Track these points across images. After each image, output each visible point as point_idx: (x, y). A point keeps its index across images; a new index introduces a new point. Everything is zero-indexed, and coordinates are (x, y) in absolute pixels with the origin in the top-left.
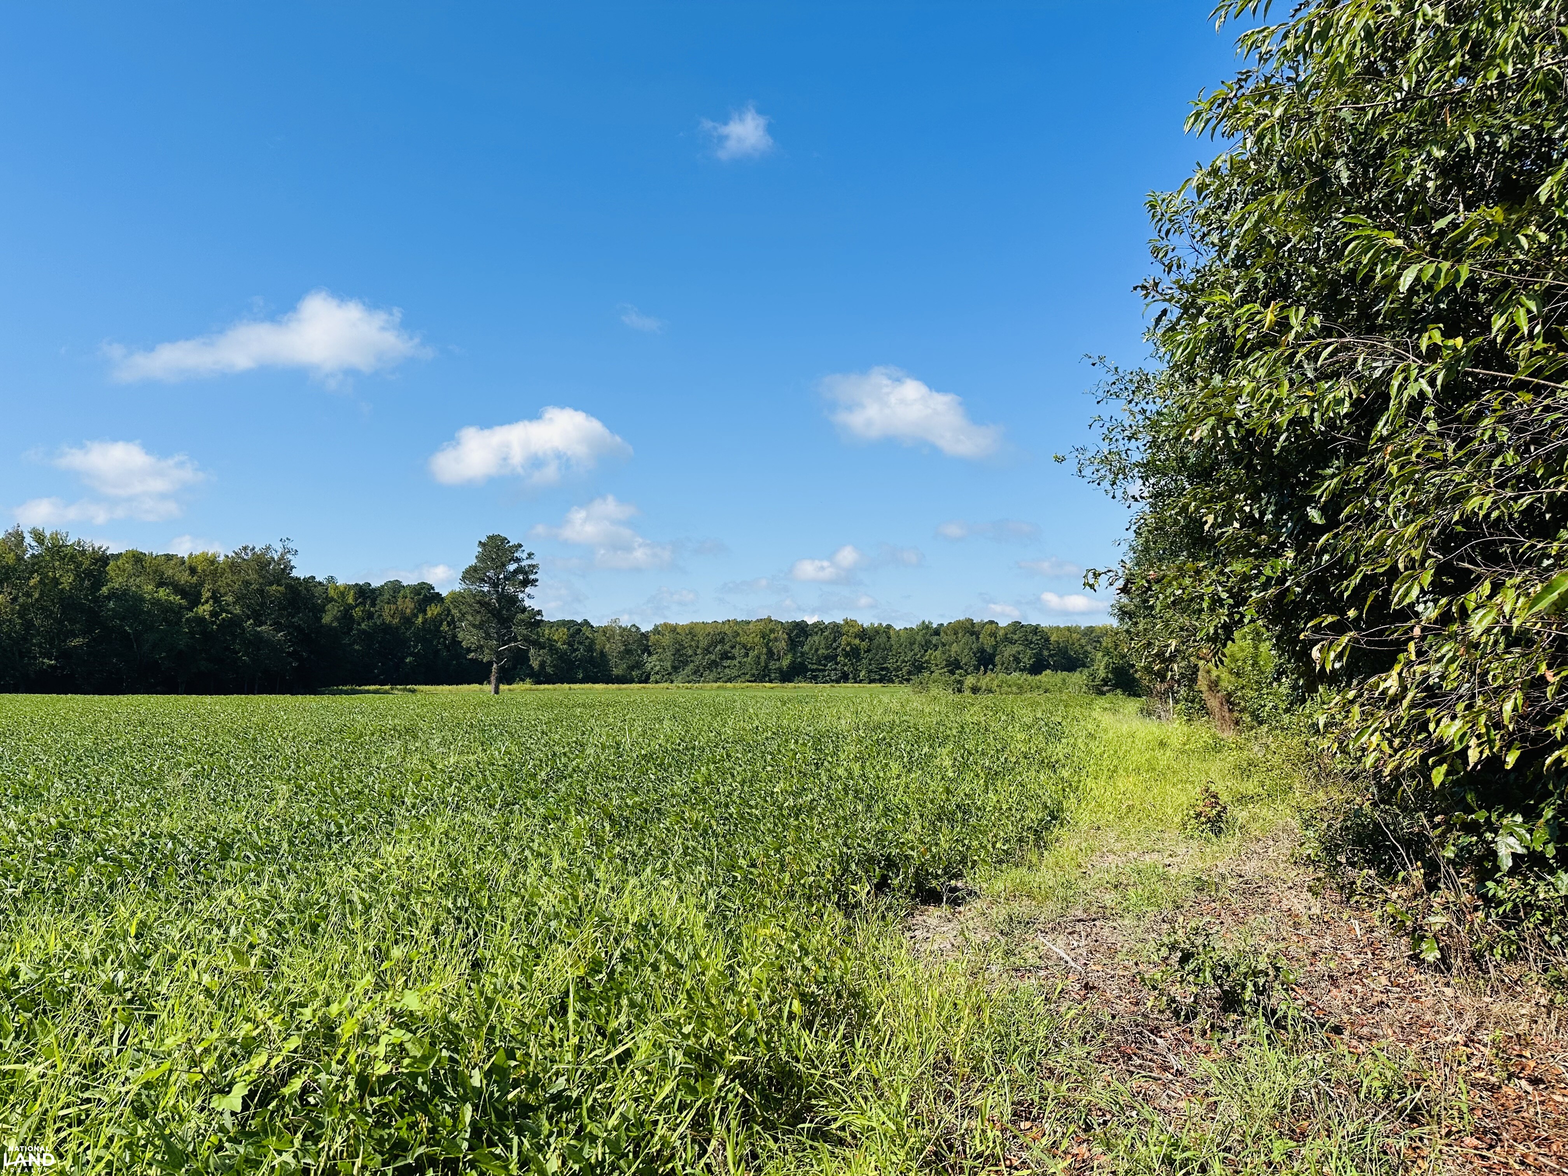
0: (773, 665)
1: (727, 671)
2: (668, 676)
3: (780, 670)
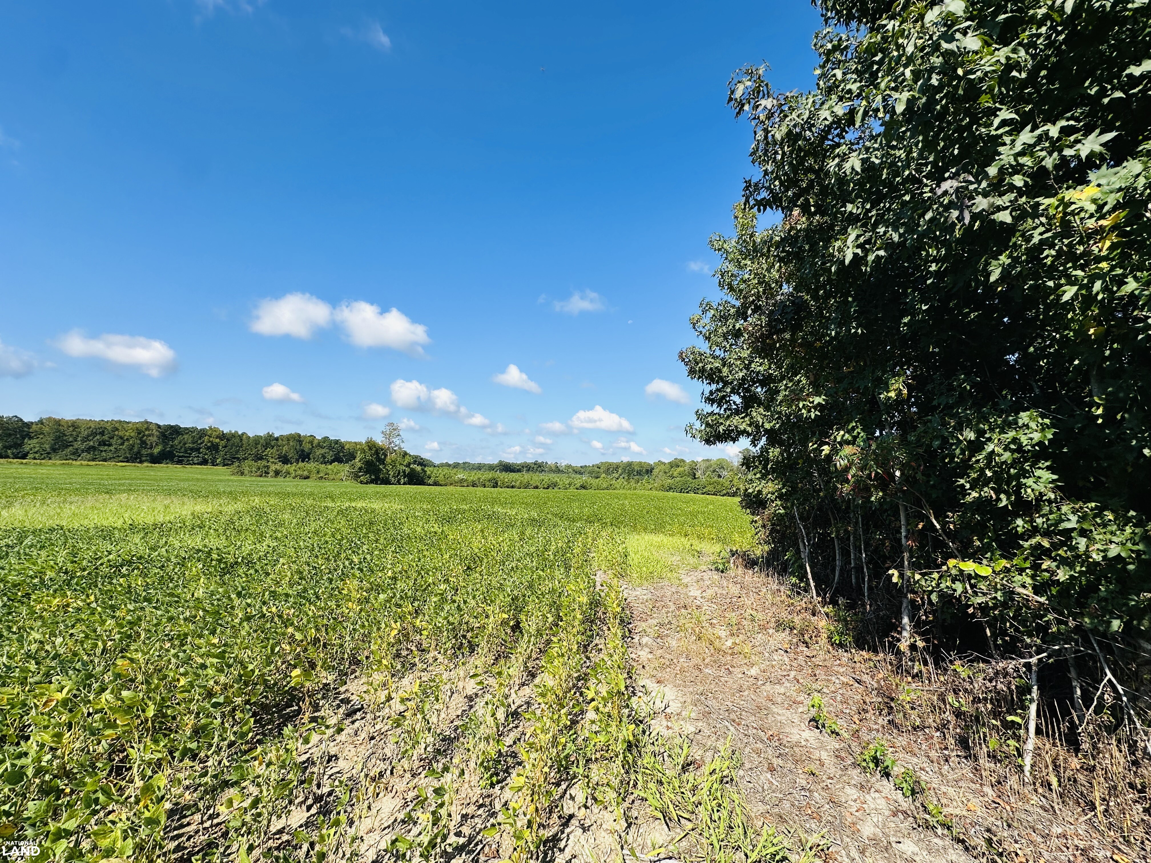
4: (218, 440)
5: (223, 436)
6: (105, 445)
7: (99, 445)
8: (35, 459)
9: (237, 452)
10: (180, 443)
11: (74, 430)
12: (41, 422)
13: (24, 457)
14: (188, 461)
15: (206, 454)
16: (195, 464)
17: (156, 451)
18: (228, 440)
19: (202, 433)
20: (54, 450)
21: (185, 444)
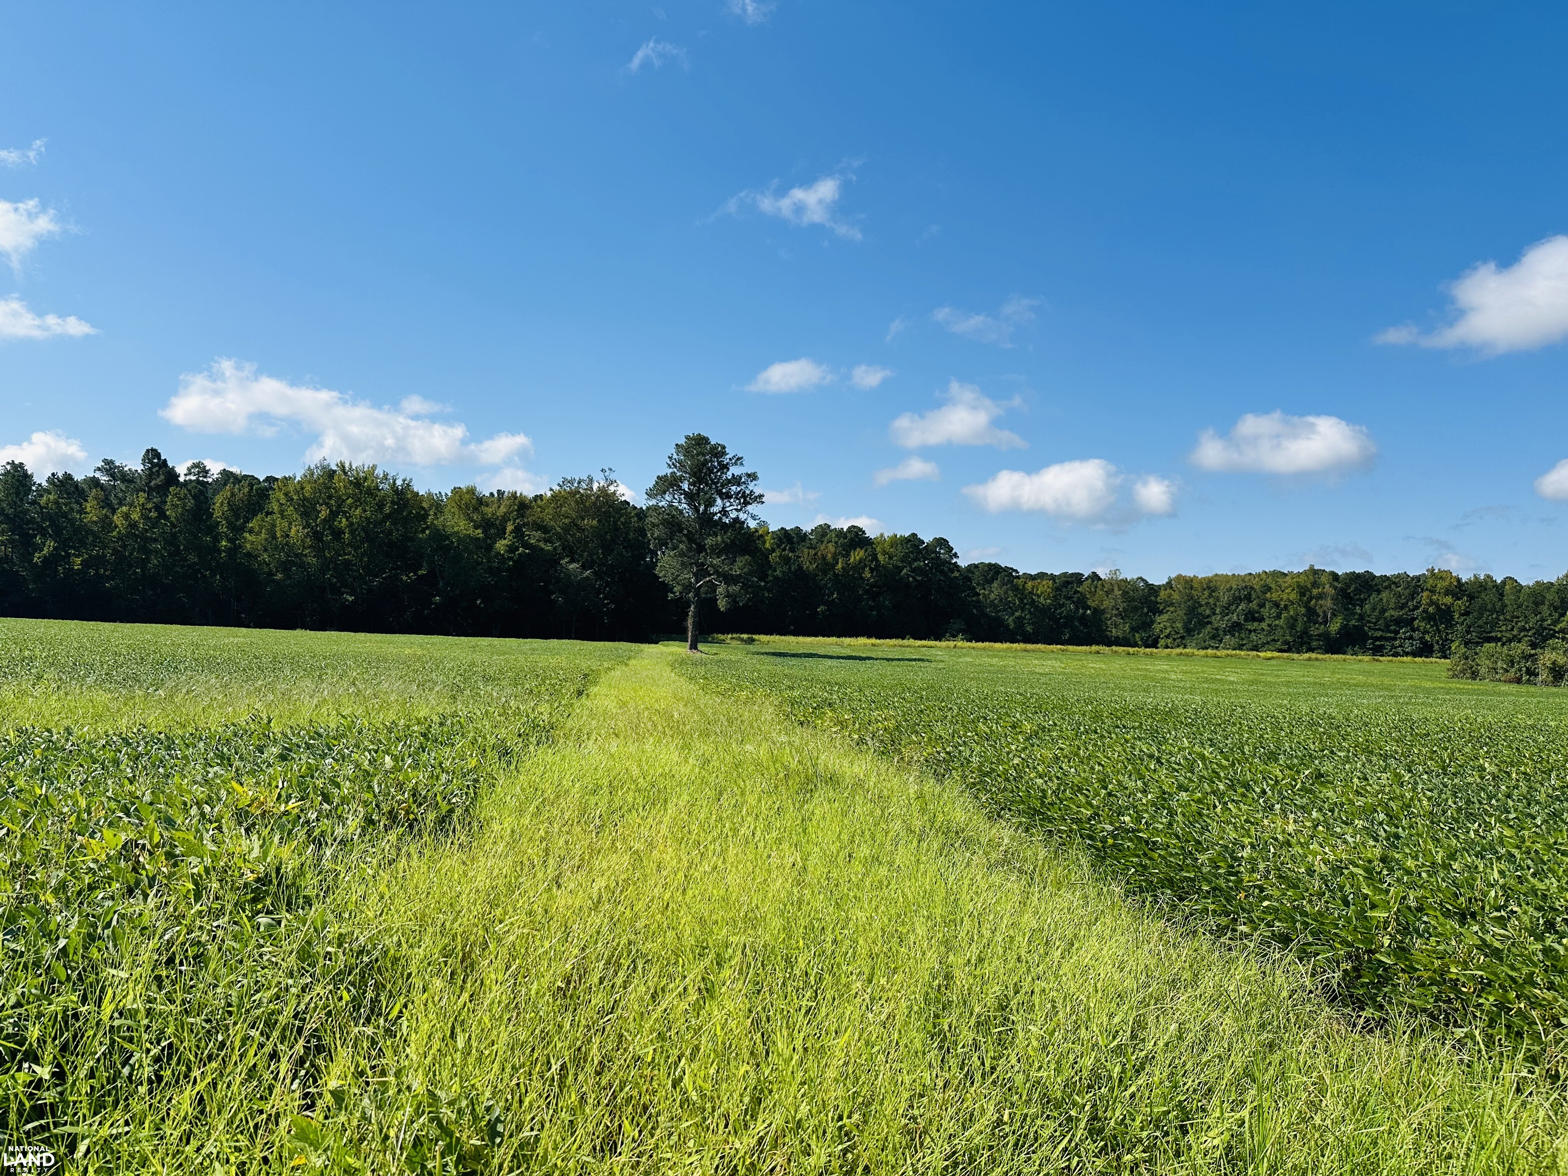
0: (1314, 630)
1: (1253, 636)
2: (1181, 639)
3: (1326, 636)
4: (1448, 600)
5: (1459, 589)
6: (1254, 619)
7: (1246, 620)
8: (1167, 647)
9: (1494, 624)
10: (1374, 609)
11: (1210, 596)
12: (1169, 585)
13: (1154, 645)
14: (1393, 647)
15: (1426, 632)
16: (1407, 654)
17: (1334, 627)
18: (1471, 598)
19: (1415, 585)
20: (1189, 631)
21: (1383, 611)
